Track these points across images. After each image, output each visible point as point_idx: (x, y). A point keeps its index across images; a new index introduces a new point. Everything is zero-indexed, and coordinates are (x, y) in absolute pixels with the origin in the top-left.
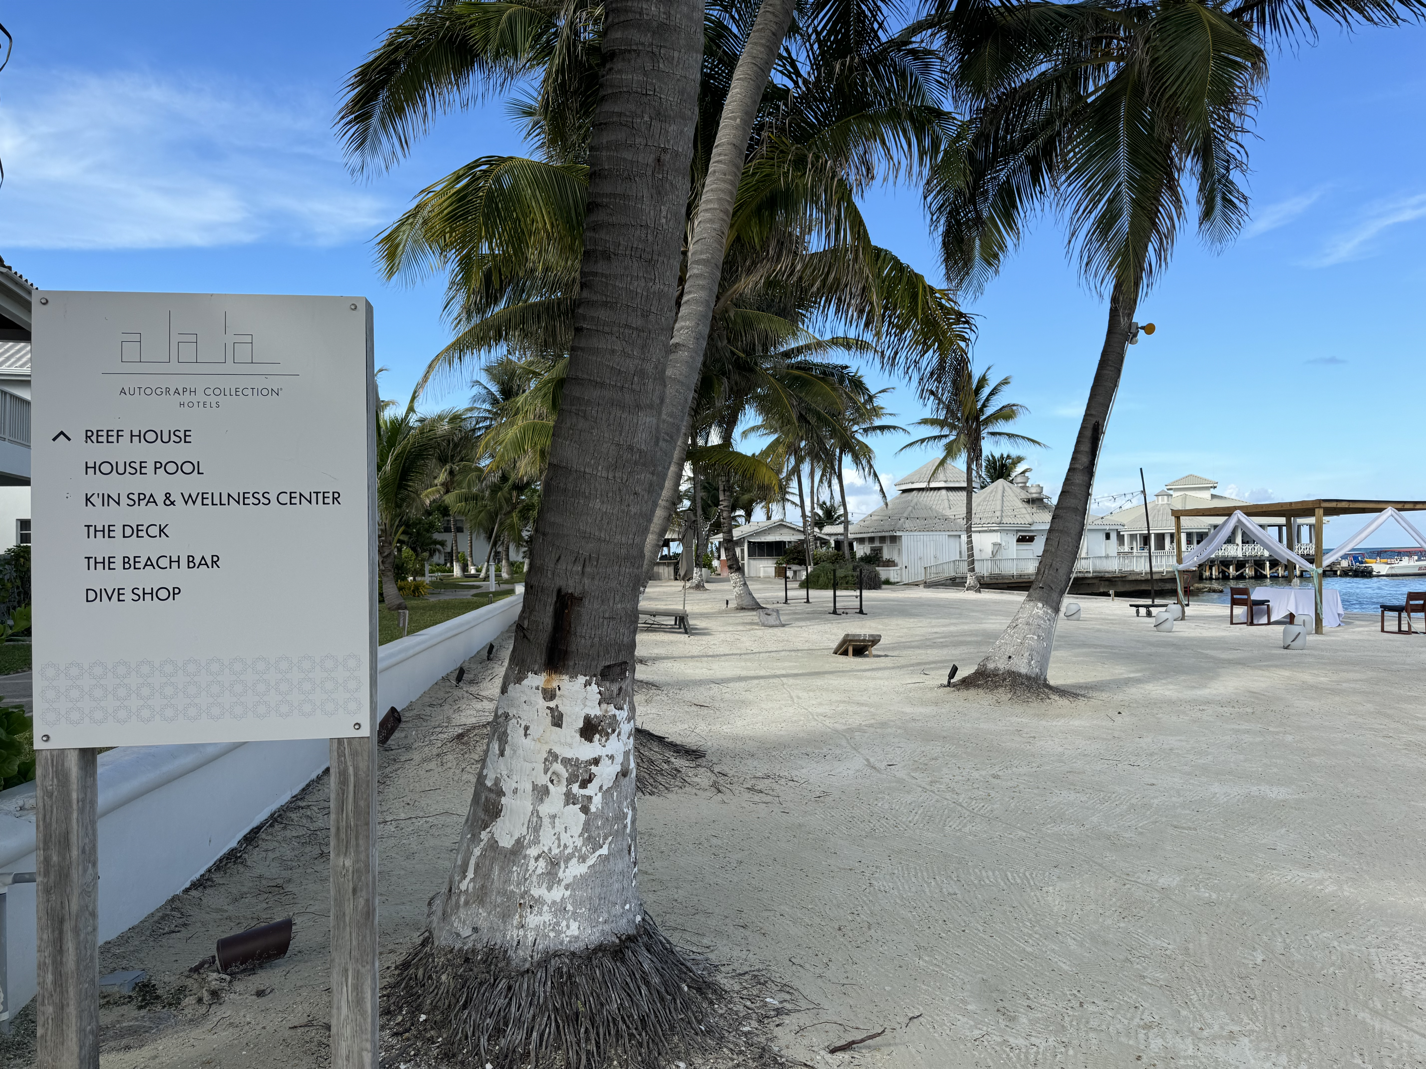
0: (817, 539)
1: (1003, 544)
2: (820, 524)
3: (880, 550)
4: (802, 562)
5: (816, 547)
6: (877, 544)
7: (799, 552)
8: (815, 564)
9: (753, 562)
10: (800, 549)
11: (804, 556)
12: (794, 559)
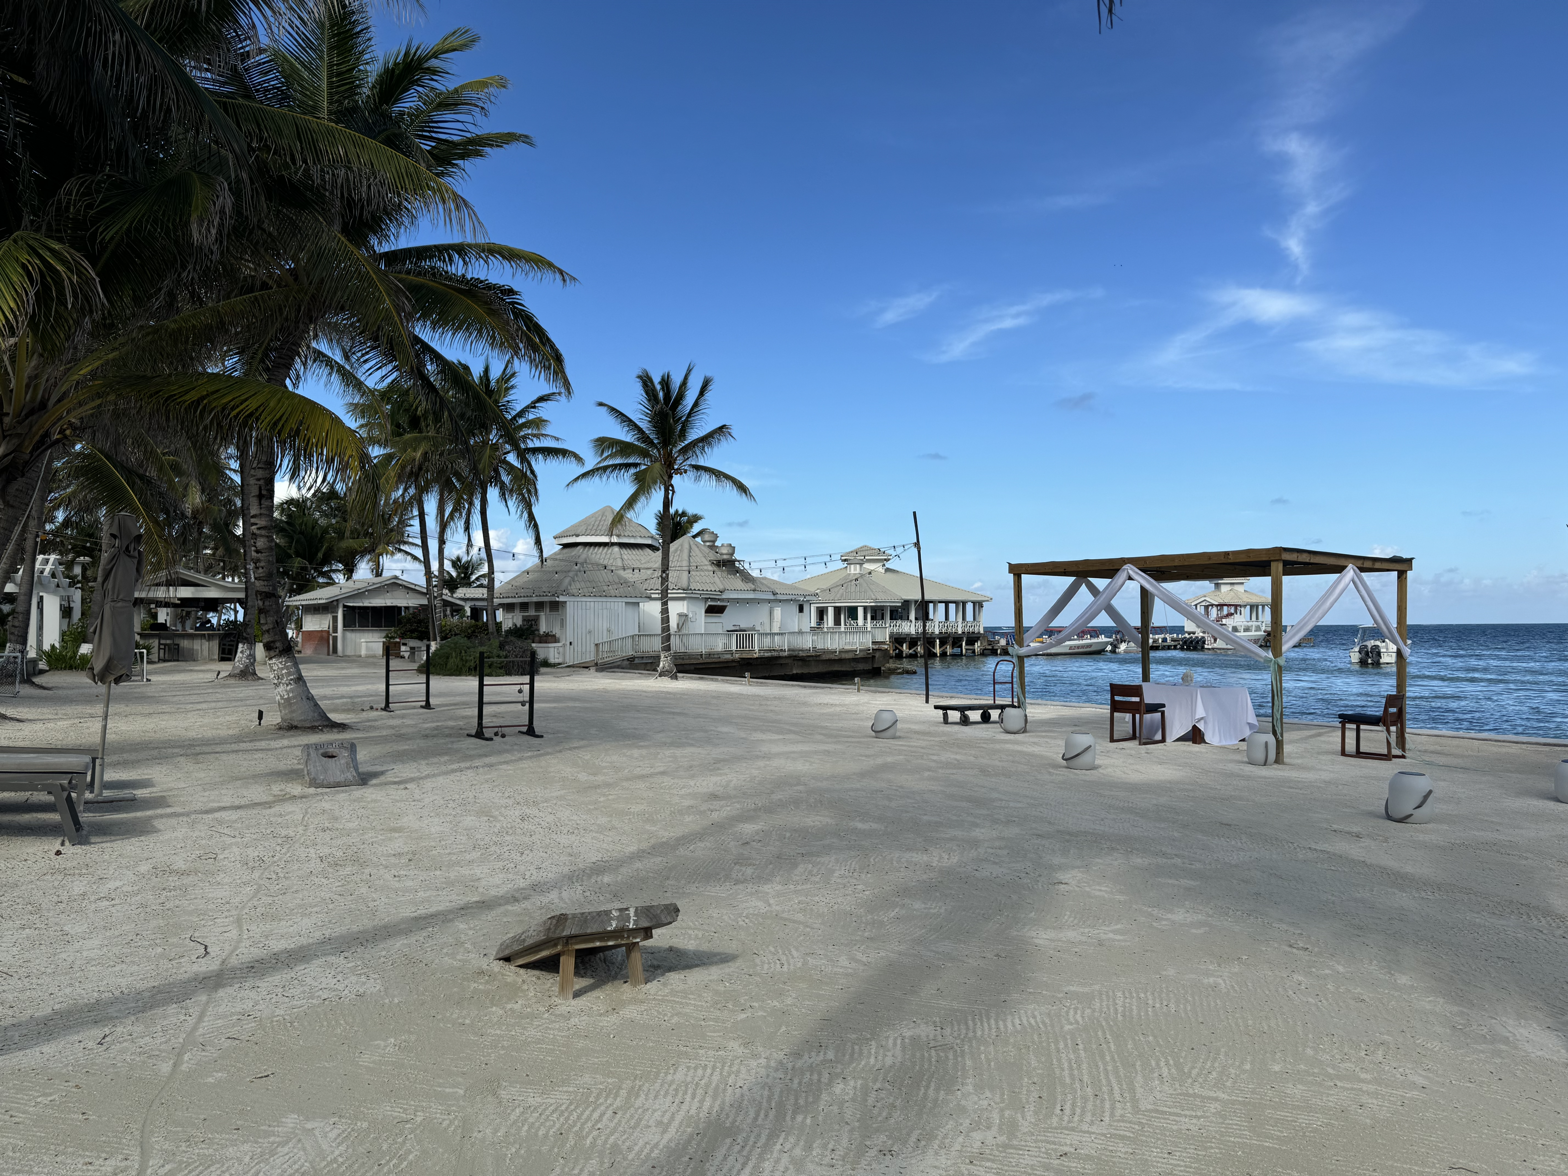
0: (446, 603)
1: (690, 615)
2: (451, 584)
3: (536, 619)
4: (424, 636)
5: (445, 616)
6: (532, 612)
7: (420, 622)
8: (442, 640)
9: (350, 635)
10: (422, 616)
11: (427, 627)
12: (412, 631)
